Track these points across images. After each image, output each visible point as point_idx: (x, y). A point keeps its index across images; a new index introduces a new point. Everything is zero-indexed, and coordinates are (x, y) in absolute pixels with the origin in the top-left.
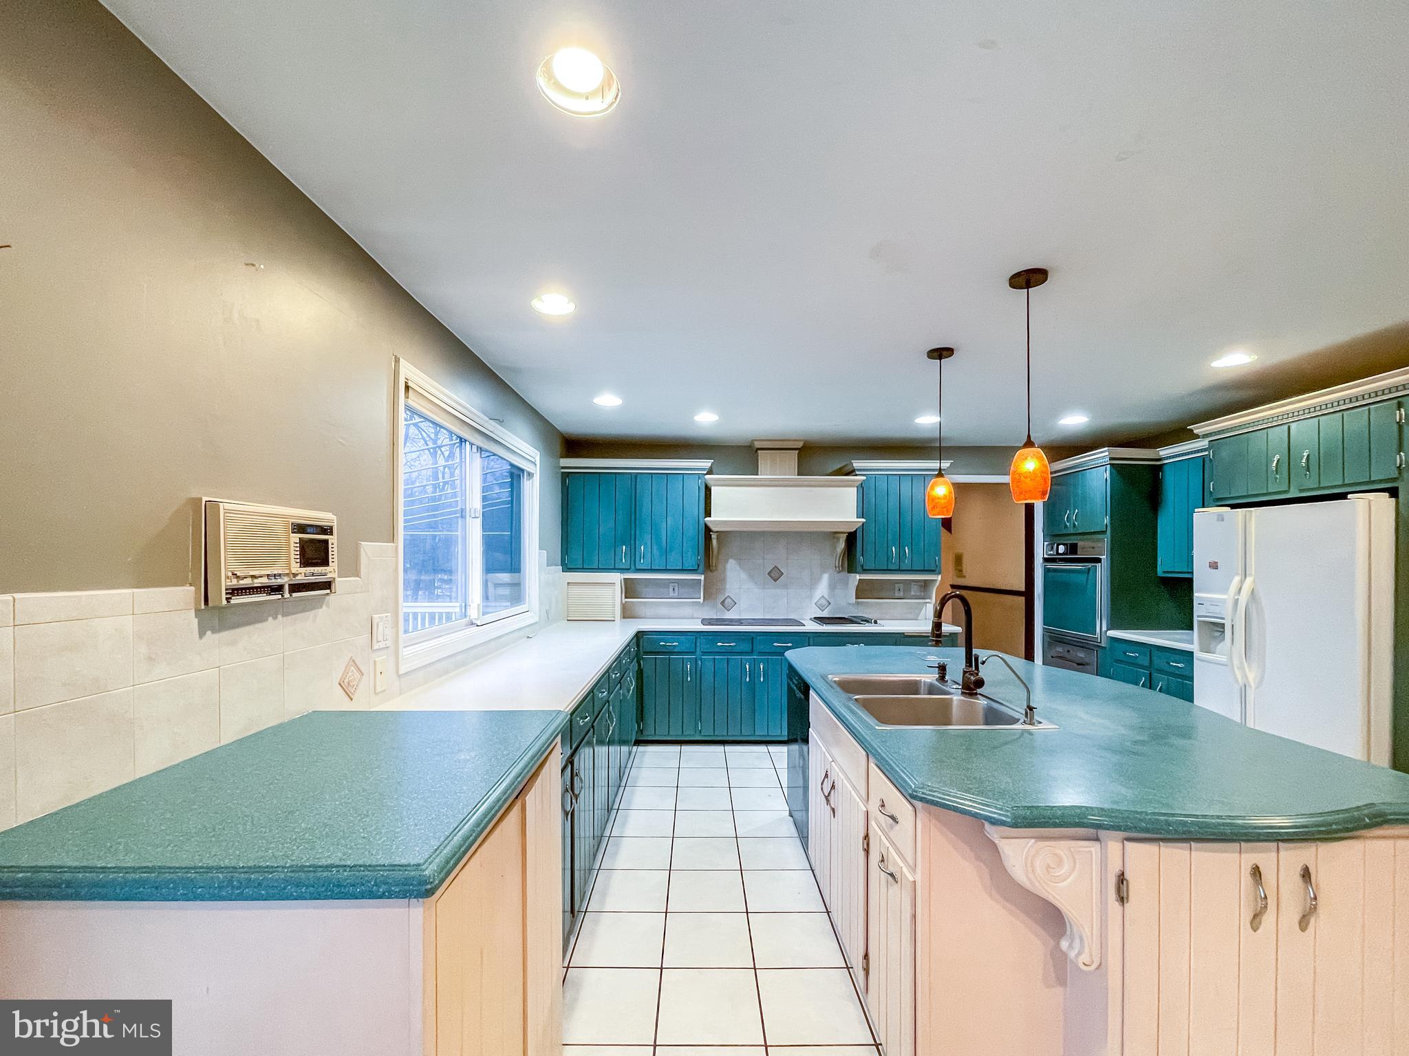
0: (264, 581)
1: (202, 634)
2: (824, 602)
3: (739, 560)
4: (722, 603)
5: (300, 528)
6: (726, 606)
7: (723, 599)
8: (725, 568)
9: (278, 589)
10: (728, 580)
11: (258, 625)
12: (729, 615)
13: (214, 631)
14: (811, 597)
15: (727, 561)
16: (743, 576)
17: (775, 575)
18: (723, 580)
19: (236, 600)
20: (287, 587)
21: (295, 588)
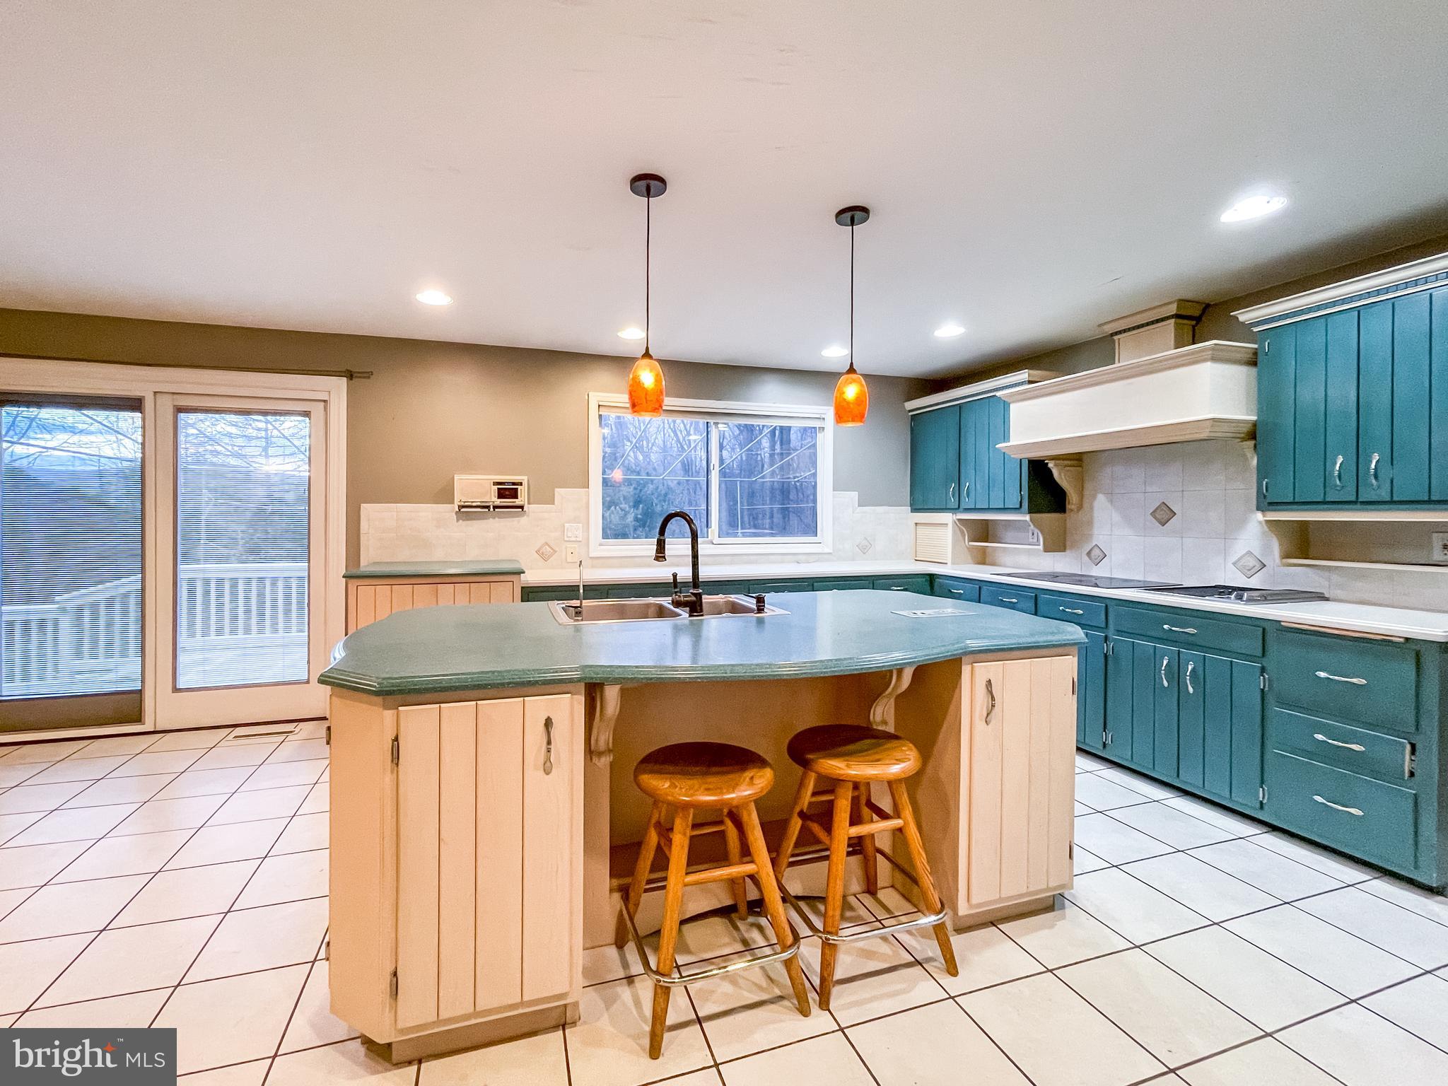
0: (479, 504)
1: (458, 520)
2: (1251, 562)
3: (1110, 495)
4: (1089, 554)
5: (495, 484)
6: (1093, 557)
7: (1090, 547)
8: (1092, 508)
9: (488, 507)
10: (1096, 525)
11: (485, 521)
12: (1096, 571)
13: (463, 520)
14: (1225, 552)
15: (1094, 497)
16: (1116, 517)
17: (1164, 515)
18: (1090, 523)
19: (463, 510)
20: (492, 507)
21: (495, 507)
